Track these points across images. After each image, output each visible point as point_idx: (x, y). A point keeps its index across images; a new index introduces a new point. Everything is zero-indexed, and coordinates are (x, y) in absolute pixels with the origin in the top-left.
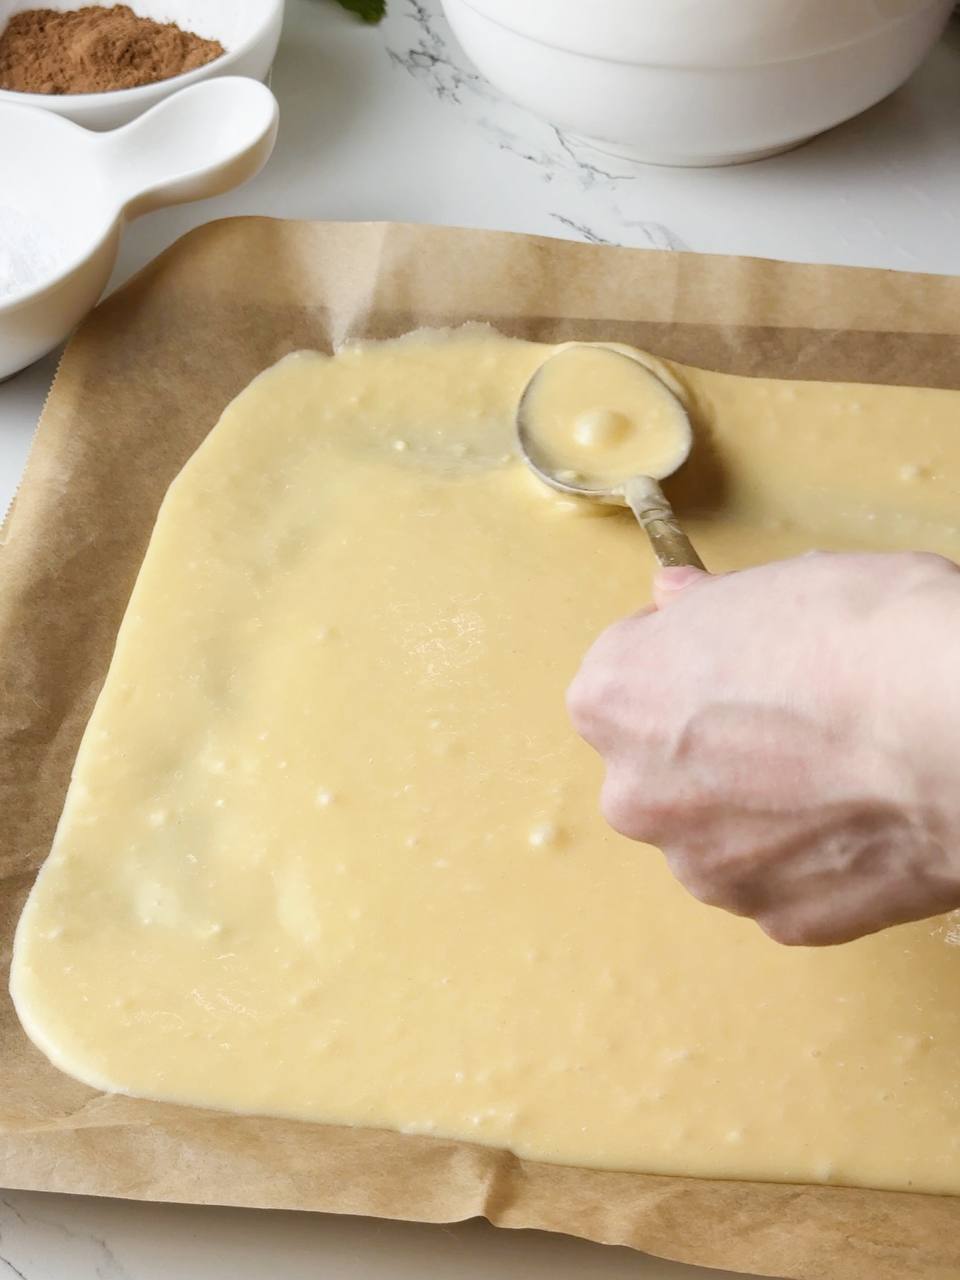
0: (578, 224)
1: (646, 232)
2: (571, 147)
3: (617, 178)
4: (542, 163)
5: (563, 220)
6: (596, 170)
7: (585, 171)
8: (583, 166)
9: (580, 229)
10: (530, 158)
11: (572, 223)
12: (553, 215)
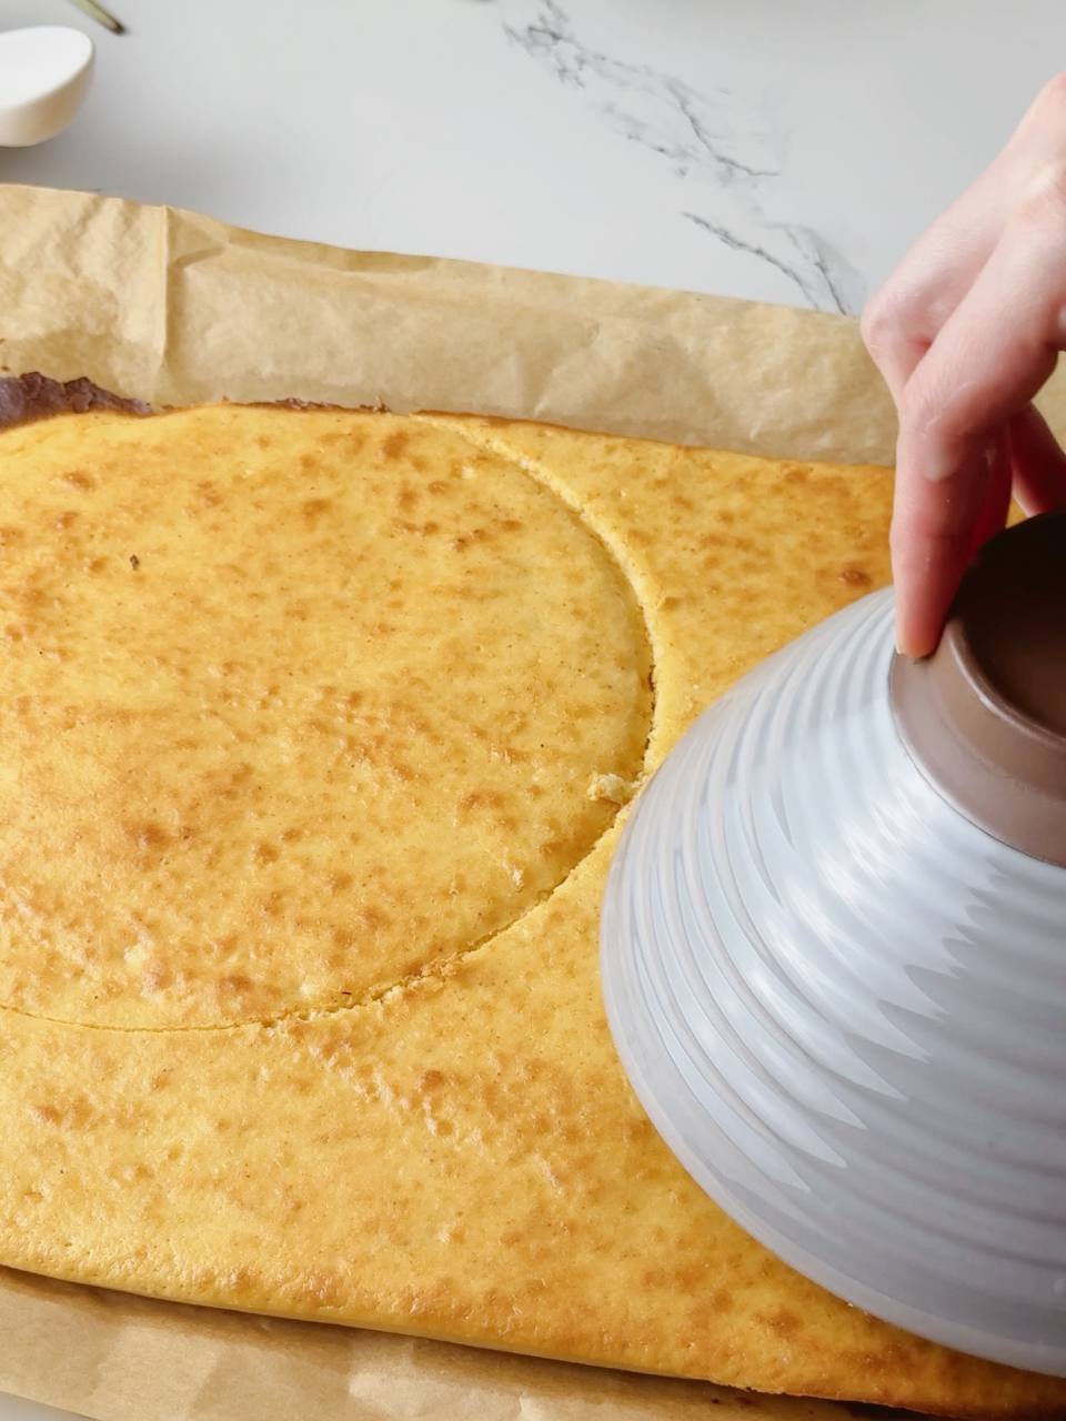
0: (714, 224)
1: (791, 236)
2: (706, 137)
3: (759, 174)
4: (673, 156)
5: (698, 221)
6: (737, 166)
7: (722, 165)
8: (722, 160)
9: (716, 231)
10: (662, 150)
11: (707, 225)
12: (687, 215)
